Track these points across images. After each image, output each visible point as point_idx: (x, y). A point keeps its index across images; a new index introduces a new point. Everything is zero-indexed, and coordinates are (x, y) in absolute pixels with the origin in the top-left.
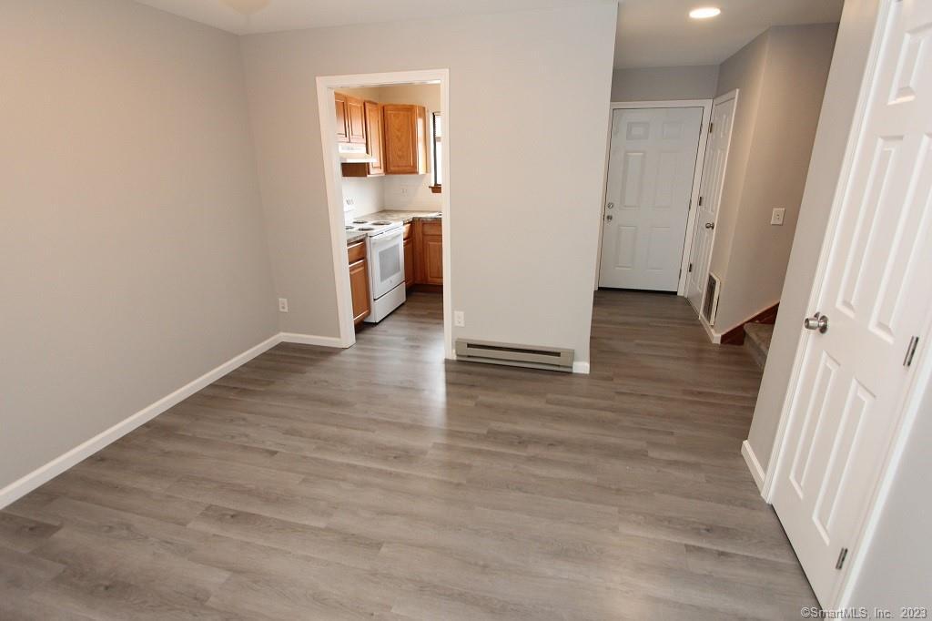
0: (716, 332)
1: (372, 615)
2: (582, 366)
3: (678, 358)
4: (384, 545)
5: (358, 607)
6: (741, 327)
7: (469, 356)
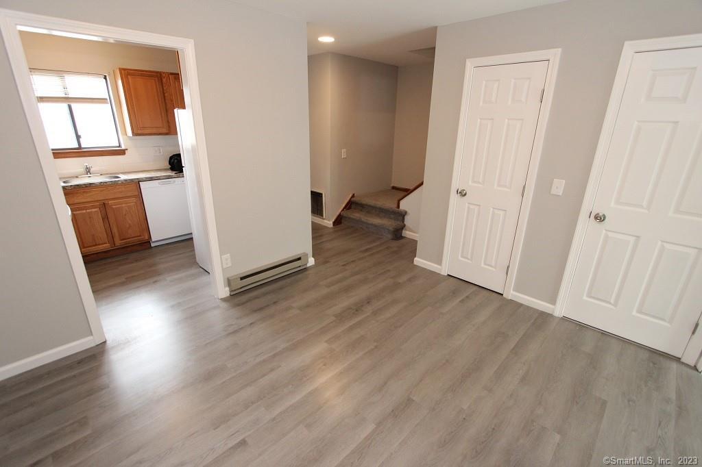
0: (329, 221)
1: (464, 419)
2: (311, 261)
3: (332, 240)
4: (411, 397)
5: (457, 424)
6: (340, 214)
7: (241, 288)
